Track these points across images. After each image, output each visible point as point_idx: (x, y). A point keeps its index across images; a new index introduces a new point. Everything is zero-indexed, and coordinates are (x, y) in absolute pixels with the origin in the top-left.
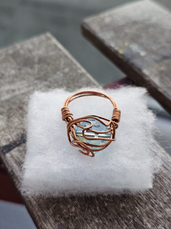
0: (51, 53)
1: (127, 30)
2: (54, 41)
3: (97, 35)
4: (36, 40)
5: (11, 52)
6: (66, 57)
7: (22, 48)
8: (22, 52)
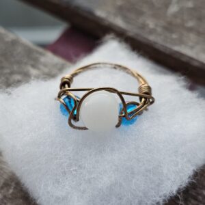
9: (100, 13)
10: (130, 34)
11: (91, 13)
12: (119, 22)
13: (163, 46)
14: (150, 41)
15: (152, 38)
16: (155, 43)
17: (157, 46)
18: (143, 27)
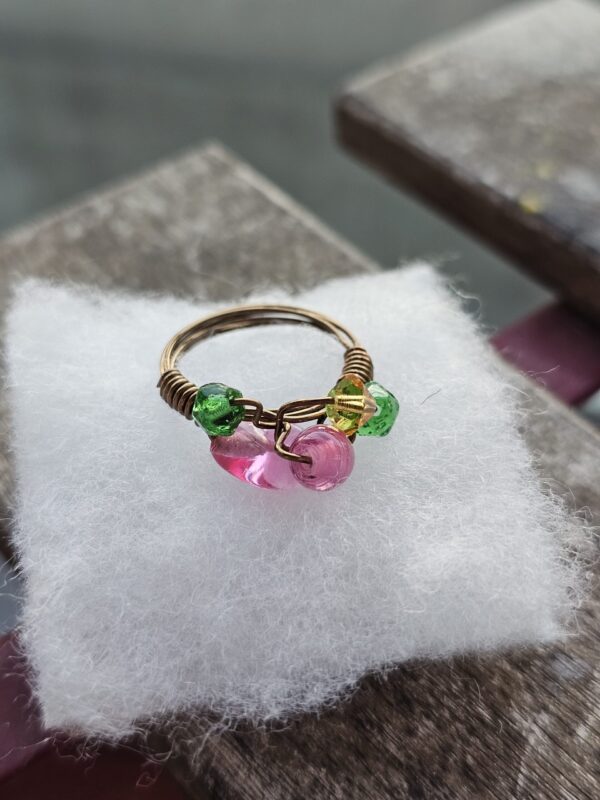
0: (249, 228)
1: (530, 119)
2: (246, 177)
3: (415, 143)
4: (169, 174)
5: (75, 232)
6: (312, 237)
7: (118, 211)
8: (123, 230)
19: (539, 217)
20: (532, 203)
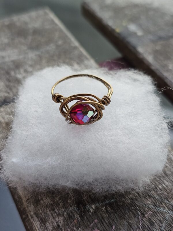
0: (48, 27)
3: (96, 14)
5: (7, 23)
7: (19, 20)
9: (141, 50)
10: (153, 68)
11: (135, 48)
12: (150, 59)
13: (171, 81)
14: (164, 76)
15: (166, 74)
16: (166, 78)
17: (166, 81)
18: (165, 66)
19: (119, 34)
20: (118, 30)
